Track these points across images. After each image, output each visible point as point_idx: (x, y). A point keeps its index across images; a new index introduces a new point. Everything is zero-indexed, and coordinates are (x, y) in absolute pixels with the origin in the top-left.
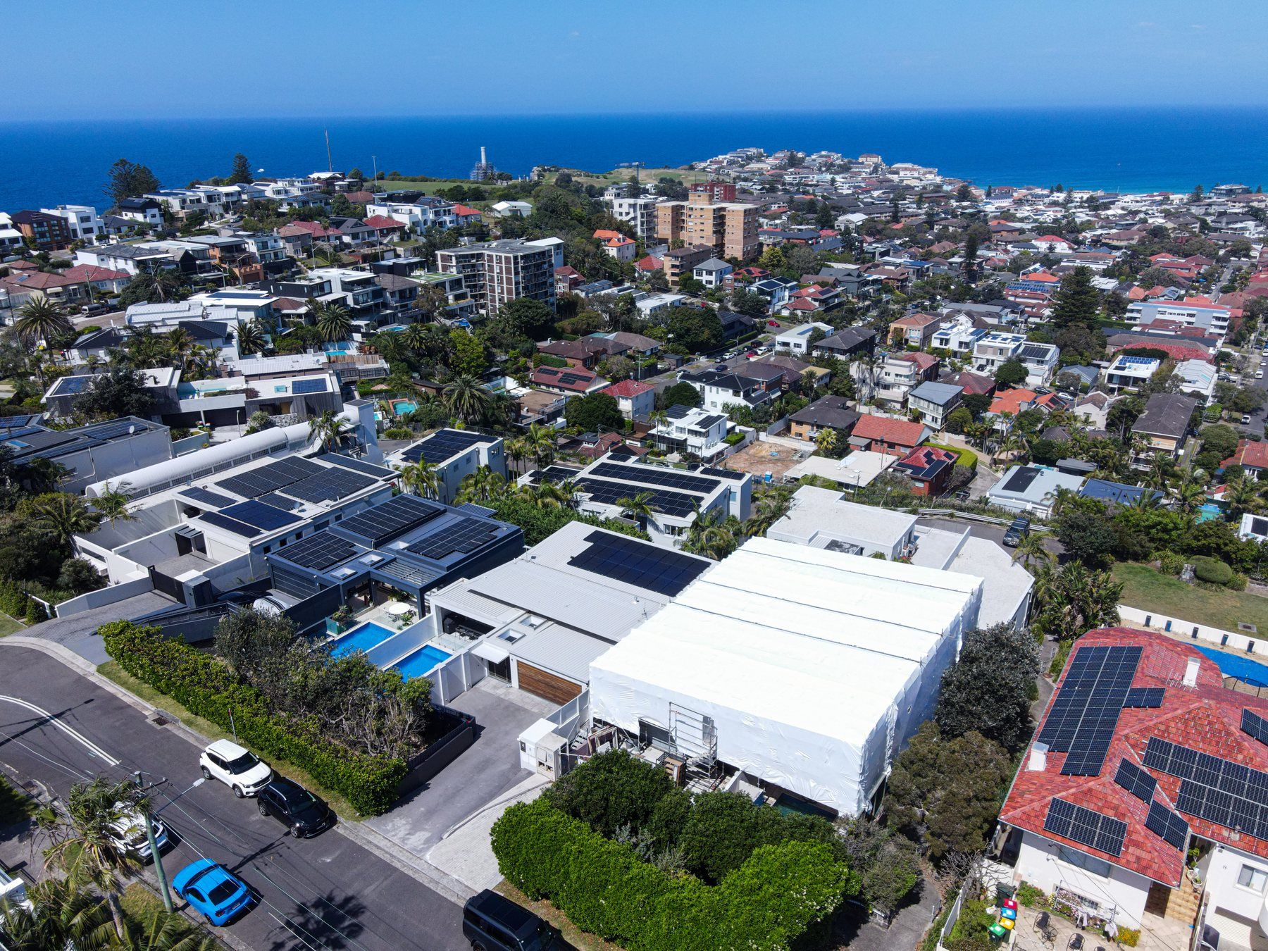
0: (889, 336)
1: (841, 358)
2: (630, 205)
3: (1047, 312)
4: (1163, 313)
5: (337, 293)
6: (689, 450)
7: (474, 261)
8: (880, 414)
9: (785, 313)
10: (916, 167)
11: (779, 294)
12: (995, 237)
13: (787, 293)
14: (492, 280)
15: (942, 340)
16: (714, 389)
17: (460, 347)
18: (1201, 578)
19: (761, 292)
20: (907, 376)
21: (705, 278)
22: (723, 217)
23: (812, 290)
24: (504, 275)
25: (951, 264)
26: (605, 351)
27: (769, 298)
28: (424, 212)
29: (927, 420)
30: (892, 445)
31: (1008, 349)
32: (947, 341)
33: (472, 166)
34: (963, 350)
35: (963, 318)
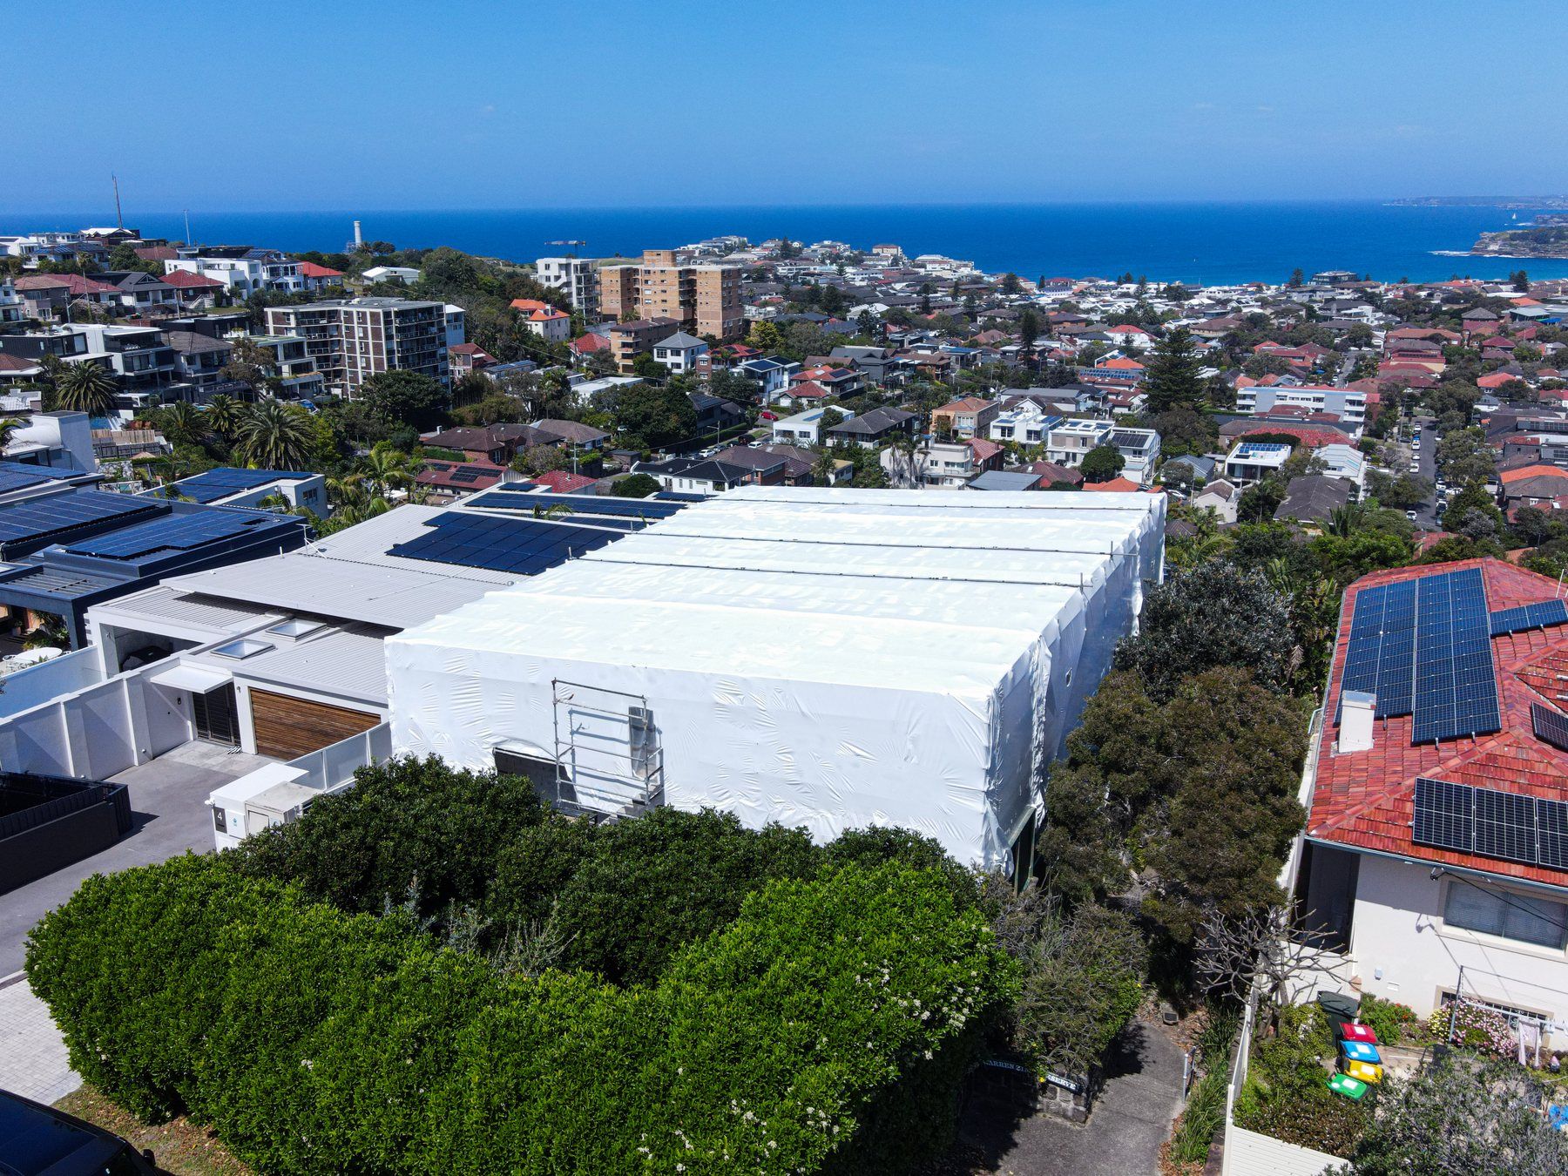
0: (932, 428)
1: (867, 445)
2: (561, 266)
3: (1136, 401)
4: (1282, 398)
5: (97, 350)
7: (324, 322)
9: (785, 402)
10: (946, 259)
11: (775, 378)
12: (1056, 329)
13: (786, 378)
14: (352, 349)
15: (1003, 429)
16: (687, 481)
19: (750, 373)
20: (961, 465)
21: (670, 360)
22: (692, 283)
23: (820, 372)
24: (370, 341)
25: (1004, 353)
26: (523, 441)
27: (761, 383)
31: (1093, 437)
32: (1011, 431)
34: (1033, 442)
35: (1028, 405)
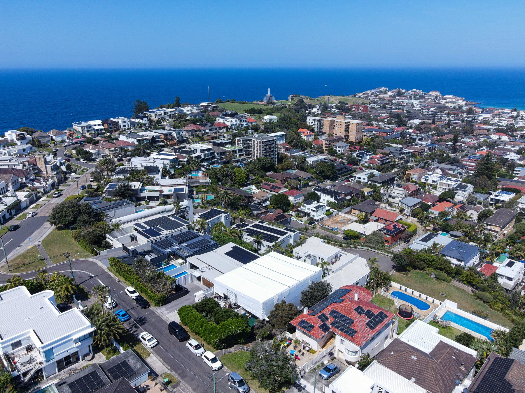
0: (405, 176)
1: (378, 185)
2: (313, 120)
5: (199, 154)
6: (311, 216)
7: (248, 142)
8: (389, 208)
9: (366, 165)
10: (455, 97)
11: (365, 157)
12: (476, 132)
13: (368, 157)
14: (254, 149)
15: (425, 179)
16: (324, 195)
17: (237, 174)
19: (358, 156)
20: (401, 194)
21: (338, 149)
22: (349, 125)
23: (378, 156)
24: (258, 148)
25: (447, 145)
26: (290, 178)
27: (360, 159)
28: (236, 121)
29: (405, 212)
30: (386, 221)
31: (451, 185)
32: (427, 180)
33: (265, 96)
34: (434, 184)
35: (438, 171)
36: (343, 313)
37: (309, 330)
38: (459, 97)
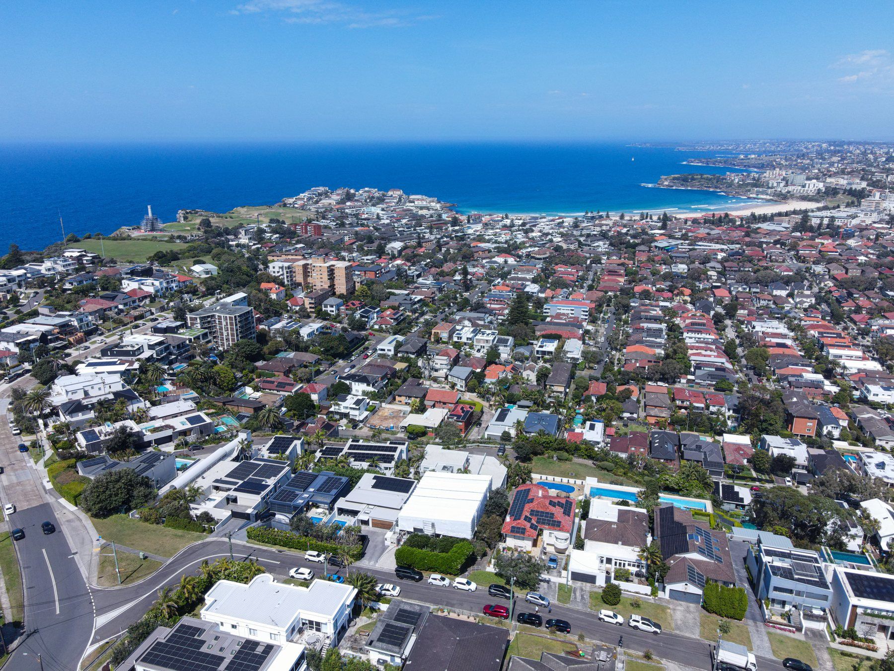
0: (432, 336)
1: (413, 356)
2: (280, 267)
3: (506, 311)
4: (560, 309)
5: (148, 352)
6: (351, 417)
7: (209, 319)
8: (435, 385)
9: (376, 327)
10: (424, 197)
11: (371, 316)
12: (476, 255)
13: (375, 315)
14: (221, 329)
15: (458, 337)
16: (357, 383)
17: (223, 375)
18: (559, 459)
19: (362, 316)
20: (446, 364)
21: (329, 309)
22: (333, 270)
23: (388, 313)
24: (229, 326)
25: (455, 281)
26: (294, 366)
27: (366, 319)
28: (161, 283)
29: (458, 387)
30: (444, 403)
31: (490, 340)
32: (461, 338)
34: (469, 342)
35: (467, 323)
36: (540, 510)
37: (523, 533)
38: (430, 197)
